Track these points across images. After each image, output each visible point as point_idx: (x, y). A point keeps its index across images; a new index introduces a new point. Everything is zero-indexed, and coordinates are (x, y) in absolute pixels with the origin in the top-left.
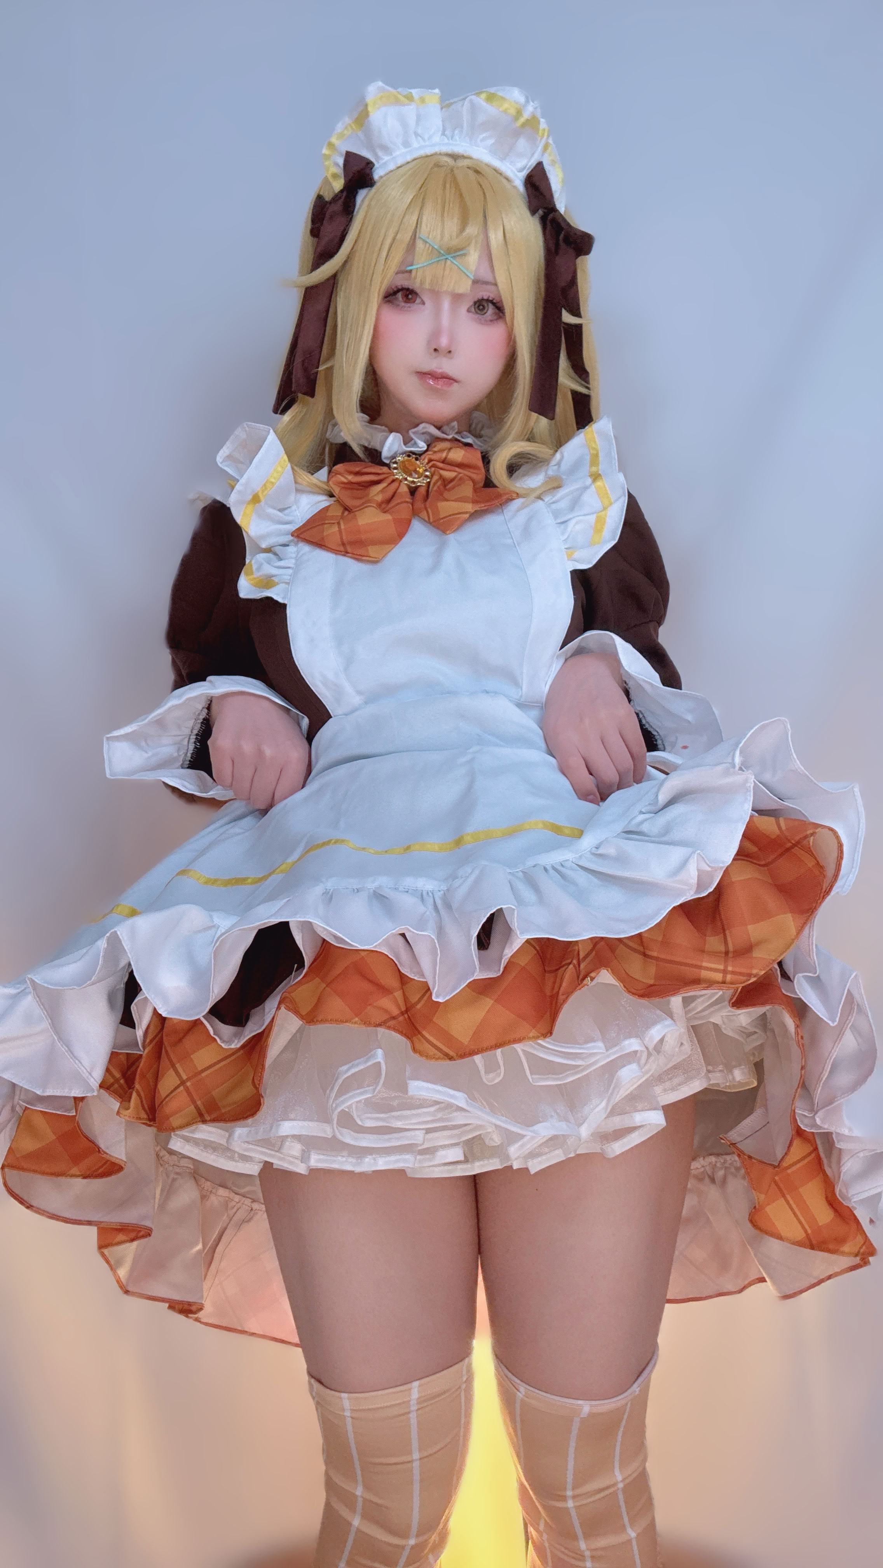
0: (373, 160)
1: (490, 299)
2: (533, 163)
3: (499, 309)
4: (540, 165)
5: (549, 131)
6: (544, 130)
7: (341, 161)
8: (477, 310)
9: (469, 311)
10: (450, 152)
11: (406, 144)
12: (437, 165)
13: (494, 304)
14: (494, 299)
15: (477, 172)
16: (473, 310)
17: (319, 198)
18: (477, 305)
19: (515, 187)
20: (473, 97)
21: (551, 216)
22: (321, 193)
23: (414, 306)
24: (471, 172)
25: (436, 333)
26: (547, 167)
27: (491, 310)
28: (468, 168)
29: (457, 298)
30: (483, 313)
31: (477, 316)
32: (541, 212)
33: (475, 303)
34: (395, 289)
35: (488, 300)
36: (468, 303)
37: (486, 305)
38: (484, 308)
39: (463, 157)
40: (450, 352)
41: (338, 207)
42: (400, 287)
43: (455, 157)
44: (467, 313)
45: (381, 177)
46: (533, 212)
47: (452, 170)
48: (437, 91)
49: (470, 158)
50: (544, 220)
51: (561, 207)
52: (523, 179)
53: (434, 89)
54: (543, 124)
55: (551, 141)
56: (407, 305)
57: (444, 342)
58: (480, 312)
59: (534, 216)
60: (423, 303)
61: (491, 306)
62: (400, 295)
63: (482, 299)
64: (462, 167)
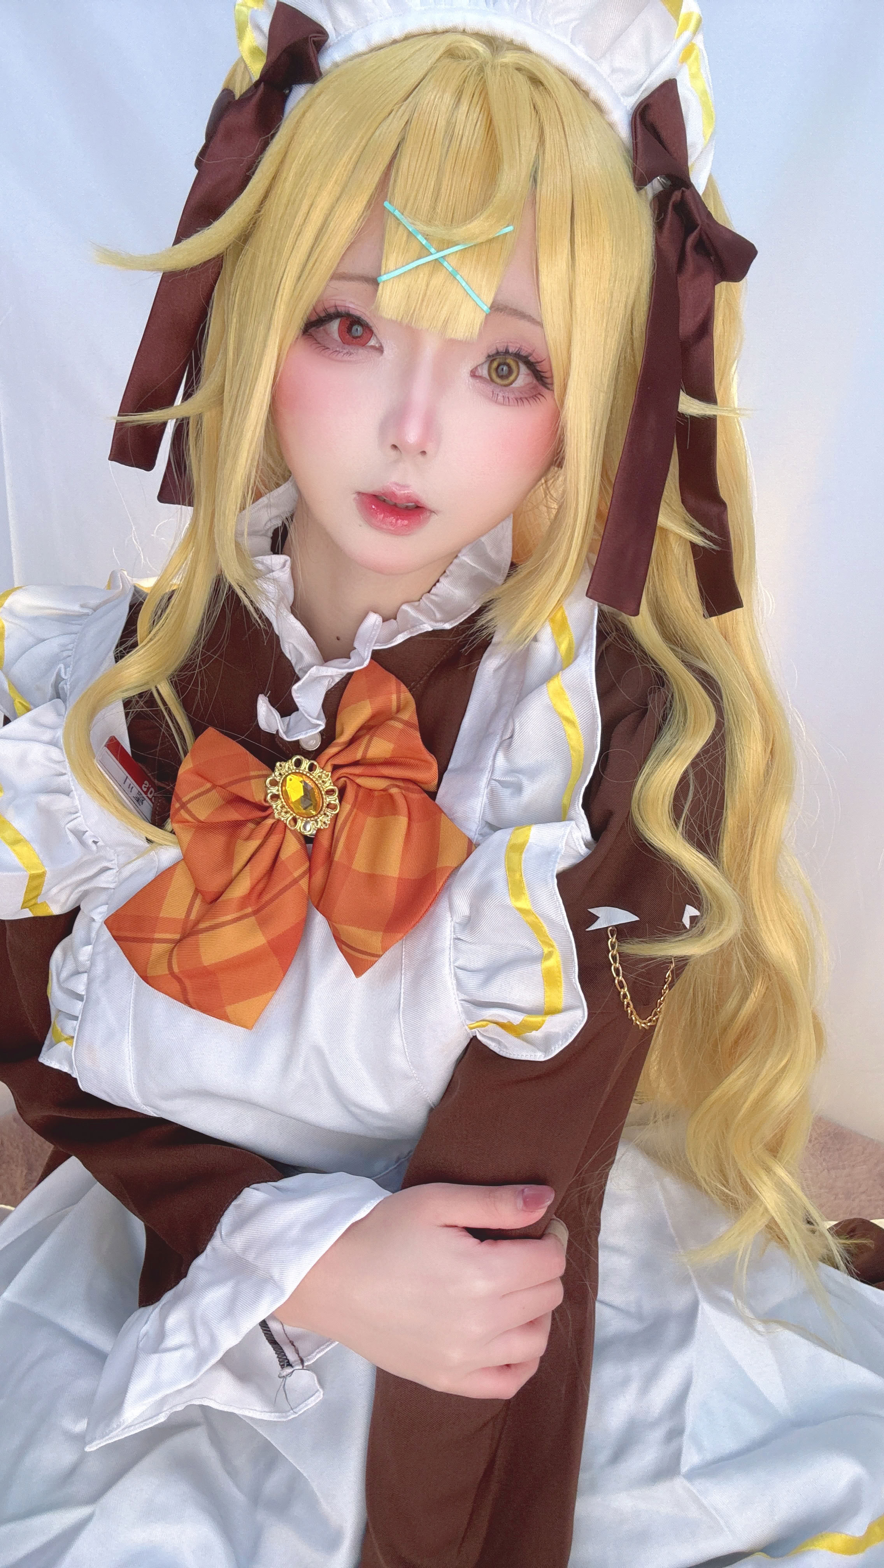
0: (328, 26)
1: (523, 353)
2: (655, 80)
3: (540, 375)
4: (668, 89)
5: (700, 21)
6: (689, 15)
7: (265, 23)
8: (494, 376)
9: (474, 374)
10: (485, 29)
12: (452, 54)
13: (529, 364)
14: (530, 355)
15: (536, 81)
16: (484, 372)
17: (227, 93)
18: (495, 364)
19: (611, 126)
21: (676, 196)
22: (231, 88)
23: (361, 353)
24: (522, 82)
25: (399, 411)
27: (522, 378)
28: (519, 69)
29: (451, 345)
30: (506, 382)
31: (488, 388)
32: (656, 185)
33: (491, 358)
34: (323, 315)
35: (518, 356)
36: (476, 357)
37: (513, 364)
38: (510, 372)
39: (512, 46)
40: (423, 452)
41: (247, 116)
42: (332, 310)
43: (492, 42)
44: (471, 380)
45: (336, 65)
46: (640, 182)
47: (481, 69)
49: (524, 49)
50: (661, 203)
51: (699, 180)
52: (631, 112)
55: (699, 40)
56: (348, 348)
57: (412, 434)
58: (498, 380)
59: (642, 192)
60: (380, 349)
61: (523, 369)
62: (335, 326)
63: (507, 352)
64: (505, 66)
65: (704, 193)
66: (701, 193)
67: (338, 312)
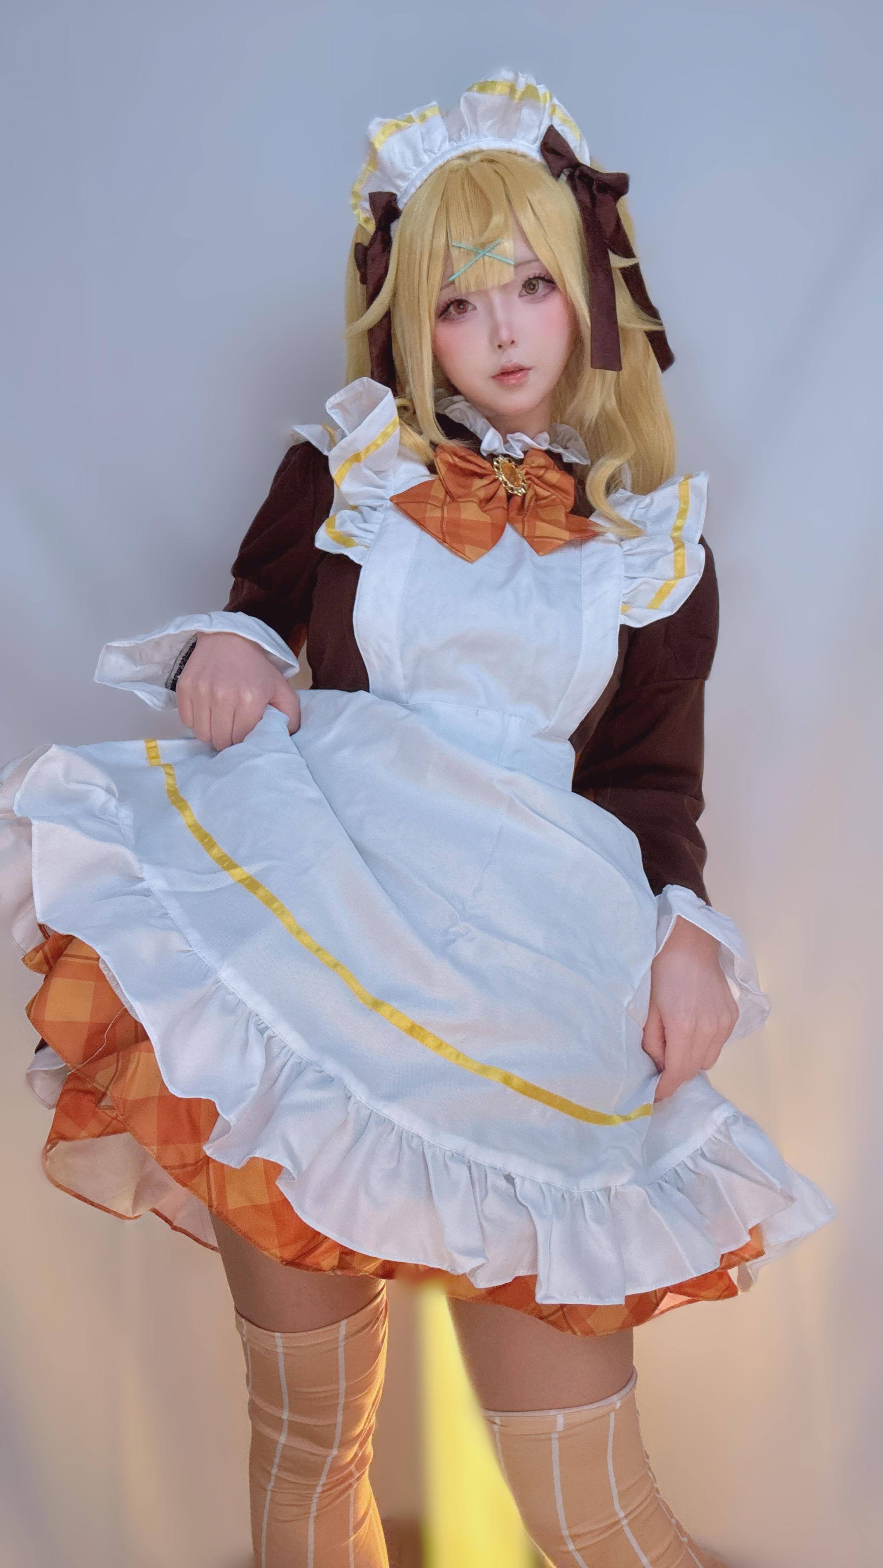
0: (394, 191)
1: (537, 276)
2: (544, 129)
3: (549, 281)
4: (551, 130)
5: (550, 94)
6: (545, 94)
7: (367, 205)
8: (527, 291)
9: (520, 296)
10: (461, 154)
11: (418, 163)
12: (452, 171)
13: (543, 279)
14: (541, 274)
15: (491, 161)
16: (524, 293)
17: (358, 245)
18: (526, 287)
19: (533, 160)
20: (466, 94)
21: (577, 173)
22: (359, 241)
23: (468, 314)
24: (485, 164)
25: (495, 331)
26: (558, 128)
27: (541, 285)
28: (482, 161)
29: (504, 288)
30: (535, 290)
31: (529, 297)
32: (566, 172)
33: (524, 286)
34: (445, 305)
35: (536, 278)
36: (517, 289)
37: (535, 283)
38: (534, 286)
39: (474, 153)
40: (513, 342)
41: (376, 248)
42: (449, 302)
43: (465, 157)
44: (519, 299)
45: (406, 204)
46: (557, 176)
47: (467, 169)
48: (434, 103)
49: (481, 151)
50: (571, 178)
51: (585, 160)
52: (539, 149)
53: (430, 102)
54: (542, 90)
55: (556, 101)
56: (461, 315)
57: (504, 335)
58: (532, 292)
59: (560, 179)
60: (475, 308)
61: (540, 282)
62: (452, 309)
63: (530, 279)
64: (476, 163)
65: (591, 165)
66: (589, 165)
67: (451, 301)
